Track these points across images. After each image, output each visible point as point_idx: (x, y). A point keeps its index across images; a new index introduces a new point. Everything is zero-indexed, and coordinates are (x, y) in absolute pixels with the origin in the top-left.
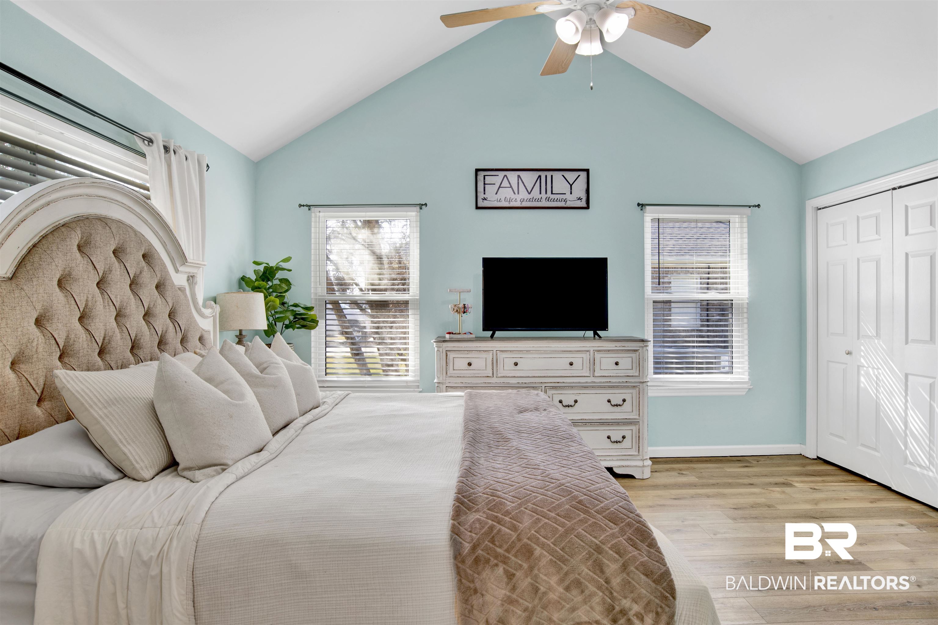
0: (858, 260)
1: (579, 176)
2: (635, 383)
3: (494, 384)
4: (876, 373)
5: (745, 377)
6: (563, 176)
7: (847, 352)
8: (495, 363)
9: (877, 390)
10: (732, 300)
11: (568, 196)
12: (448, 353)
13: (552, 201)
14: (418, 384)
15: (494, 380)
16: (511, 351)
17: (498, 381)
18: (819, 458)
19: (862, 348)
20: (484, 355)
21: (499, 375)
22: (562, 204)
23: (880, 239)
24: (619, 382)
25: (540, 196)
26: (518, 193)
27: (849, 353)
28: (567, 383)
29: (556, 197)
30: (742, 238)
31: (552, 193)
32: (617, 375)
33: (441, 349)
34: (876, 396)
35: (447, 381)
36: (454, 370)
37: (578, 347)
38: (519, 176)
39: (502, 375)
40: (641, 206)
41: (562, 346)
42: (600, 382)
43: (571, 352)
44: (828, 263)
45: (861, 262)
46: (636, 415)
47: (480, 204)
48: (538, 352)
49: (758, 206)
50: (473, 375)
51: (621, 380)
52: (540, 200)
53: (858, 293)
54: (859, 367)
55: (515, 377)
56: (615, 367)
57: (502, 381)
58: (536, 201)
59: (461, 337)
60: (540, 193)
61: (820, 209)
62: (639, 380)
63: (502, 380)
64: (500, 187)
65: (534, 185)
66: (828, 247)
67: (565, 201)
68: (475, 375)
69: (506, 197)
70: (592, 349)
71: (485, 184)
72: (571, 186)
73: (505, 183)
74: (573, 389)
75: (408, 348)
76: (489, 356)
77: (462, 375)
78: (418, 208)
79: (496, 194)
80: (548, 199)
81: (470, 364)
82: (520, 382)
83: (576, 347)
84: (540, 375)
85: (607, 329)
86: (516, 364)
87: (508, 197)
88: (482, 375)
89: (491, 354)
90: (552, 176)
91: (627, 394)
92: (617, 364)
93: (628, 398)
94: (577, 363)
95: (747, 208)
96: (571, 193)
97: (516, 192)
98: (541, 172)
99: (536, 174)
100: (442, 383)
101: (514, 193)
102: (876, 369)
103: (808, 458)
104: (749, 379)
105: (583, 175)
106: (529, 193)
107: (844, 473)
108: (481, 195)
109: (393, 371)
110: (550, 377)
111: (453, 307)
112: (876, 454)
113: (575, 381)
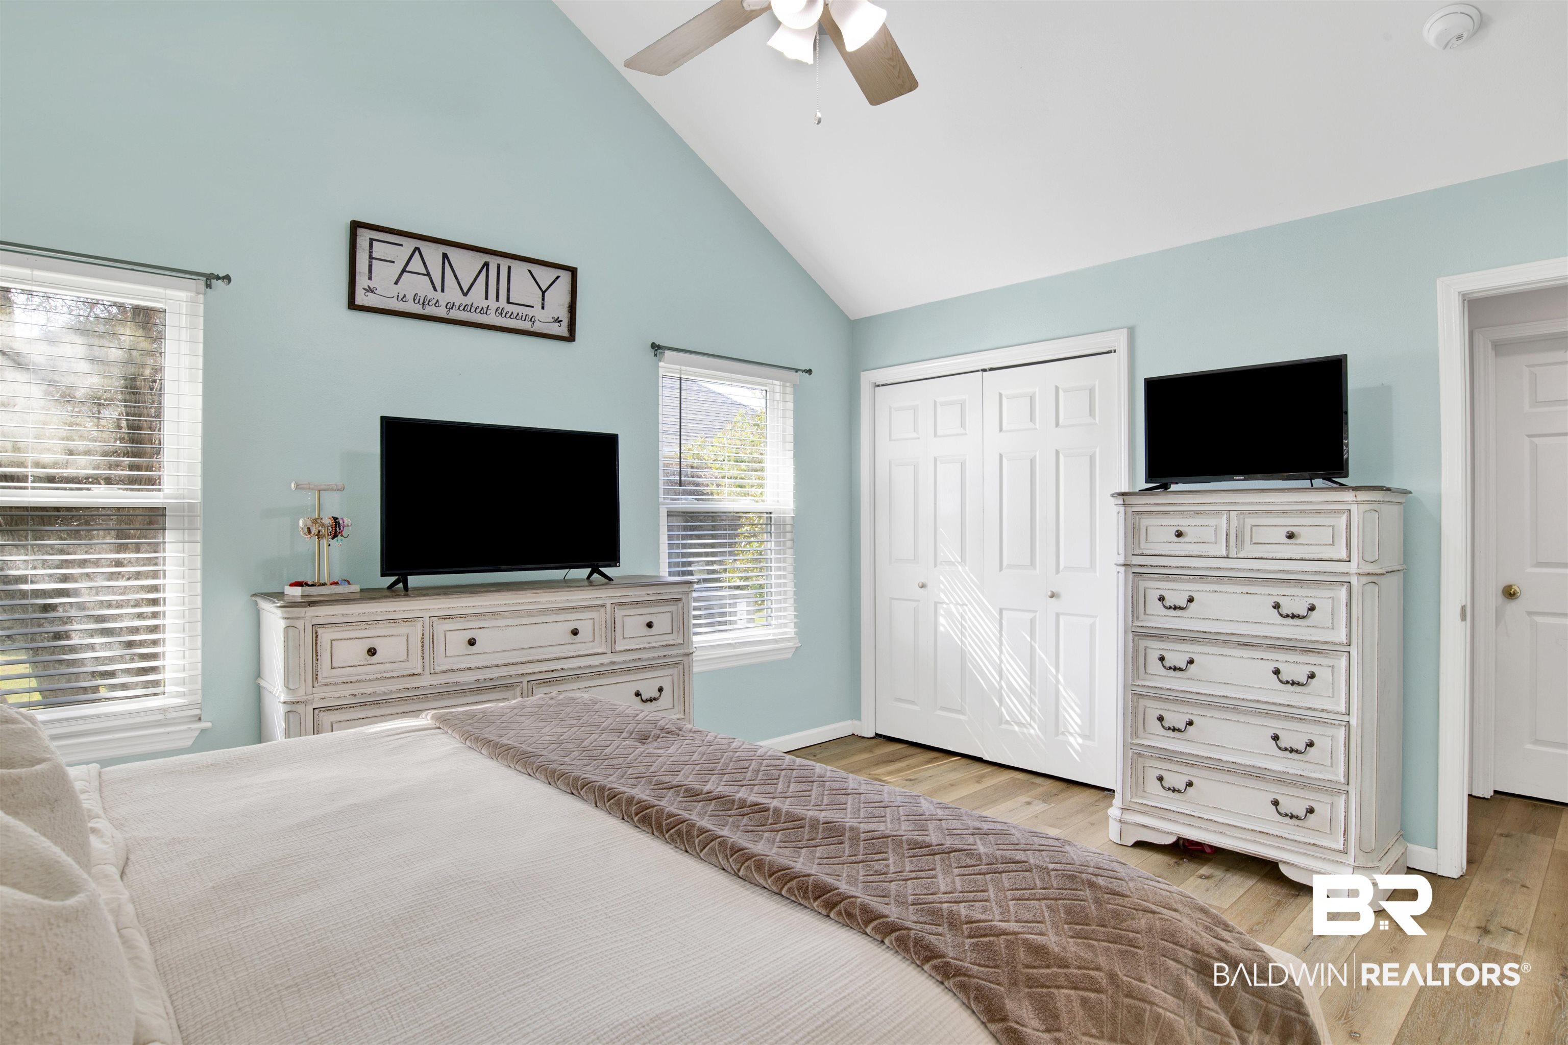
0: (935, 459)
1: (558, 277)
2: (677, 656)
3: (427, 689)
4: (961, 611)
5: (790, 631)
6: (530, 271)
7: (920, 585)
8: (429, 643)
9: (962, 633)
10: (771, 513)
11: (536, 312)
12: (320, 631)
13: (508, 316)
14: (198, 712)
15: (426, 681)
16: (461, 616)
17: (434, 683)
18: (878, 736)
19: (942, 578)
20: (403, 629)
21: (438, 669)
22: (526, 326)
23: (966, 434)
24: (654, 658)
25: (485, 304)
26: (443, 291)
27: (923, 586)
28: (568, 669)
29: (515, 309)
30: (784, 417)
31: (508, 302)
32: (651, 645)
33: (300, 624)
34: (962, 641)
35: (317, 696)
36: (333, 668)
37: (586, 600)
38: (445, 256)
39: (444, 668)
40: (656, 347)
41: (559, 599)
42: (624, 662)
43: (575, 610)
44: (890, 462)
45: (938, 463)
46: (679, 712)
47: (360, 299)
48: (514, 614)
49: (809, 372)
50: (379, 676)
51: (656, 655)
52: (484, 311)
53: (935, 504)
54: (936, 603)
55: (470, 668)
56: (647, 631)
57: (443, 682)
58: (478, 311)
59: (328, 592)
60: (487, 298)
61: (879, 386)
62: (682, 651)
63: (442, 679)
64: (404, 271)
65: (475, 280)
66: (891, 440)
67: (532, 320)
68: (384, 675)
69: (416, 294)
70: (608, 603)
71: (371, 257)
72: (544, 293)
73: (416, 265)
74: (579, 680)
75: (164, 625)
76: (416, 631)
77: (354, 679)
78: (201, 283)
79: (396, 283)
80: (500, 312)
81: (372, 652)
82: (481, 677)
83: (583, 600)
84: (519, 660)
85: (618, 564)
86: (472, 642)
87: (422, 295)
88: (400, 673)
89: (419, 625)
90: (509, 268)
91: (664, 678)
92: (650, 625)
93: (666, 684)
94: (585, 629)
95: (793, 373)
96: (543, 308)
97: (439, 288)
98: (490, 256)
99: (479, 260)
100: (305, 703)
101: (435, 290)
102: (959, 604)
103: (864, 737)
104: (796, 633)
105: (566, 277)
106: (465, 294)
107: (918, 750)
108: (362, 281)
109: (113, 687)
110: (538, 661)
111: (309, 523)
112: (962, 717)
113: (582, 664)
